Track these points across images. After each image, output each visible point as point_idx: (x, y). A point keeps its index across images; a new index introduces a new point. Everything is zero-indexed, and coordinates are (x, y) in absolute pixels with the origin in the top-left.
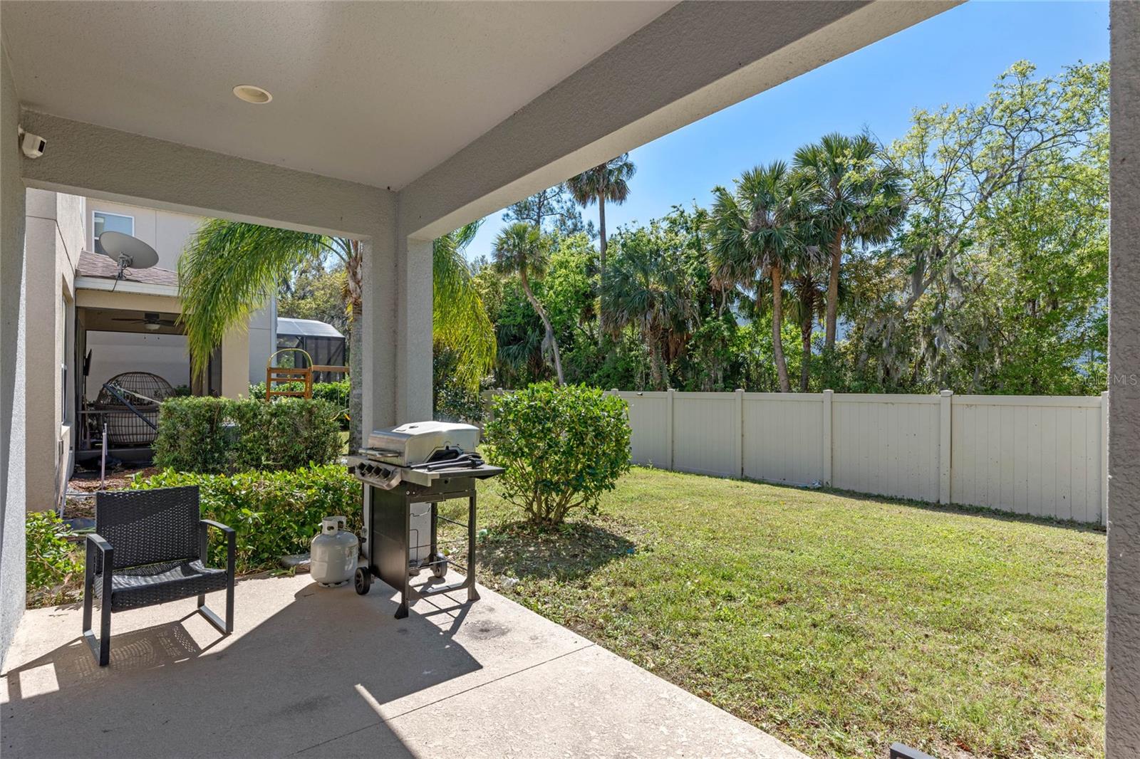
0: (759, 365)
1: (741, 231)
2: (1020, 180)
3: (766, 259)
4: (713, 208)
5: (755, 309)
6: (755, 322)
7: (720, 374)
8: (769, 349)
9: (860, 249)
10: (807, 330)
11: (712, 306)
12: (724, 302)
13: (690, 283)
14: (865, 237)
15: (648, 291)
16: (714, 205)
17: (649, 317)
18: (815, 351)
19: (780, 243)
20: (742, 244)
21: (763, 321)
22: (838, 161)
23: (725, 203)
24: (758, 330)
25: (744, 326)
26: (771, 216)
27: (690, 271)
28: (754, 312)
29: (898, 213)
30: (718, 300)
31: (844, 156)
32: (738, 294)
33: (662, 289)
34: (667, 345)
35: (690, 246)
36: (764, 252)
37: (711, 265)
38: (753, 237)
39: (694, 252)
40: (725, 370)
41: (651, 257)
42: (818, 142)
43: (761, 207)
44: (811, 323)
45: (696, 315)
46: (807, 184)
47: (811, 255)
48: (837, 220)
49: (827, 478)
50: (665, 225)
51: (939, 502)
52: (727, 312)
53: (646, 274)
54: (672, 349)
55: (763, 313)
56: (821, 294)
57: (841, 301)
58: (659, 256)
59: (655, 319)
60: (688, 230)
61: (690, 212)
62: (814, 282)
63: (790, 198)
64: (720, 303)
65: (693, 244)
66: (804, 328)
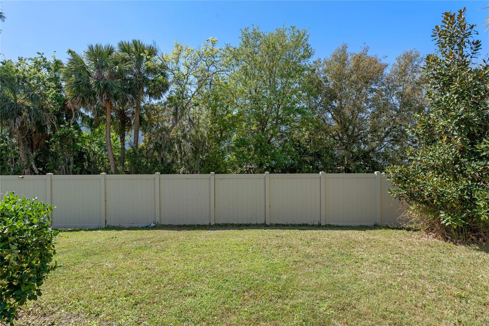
0: (95, 154)
1: (88, 78)
2: (211, 84)
3: (105, 96)
4: (68, 60)
5: (93, 123)
6: (92, 131)
7: (72, 159)
8: (101, 145)
9: (148, 100)
10: (123, 137)
11: (65, 118)
12: (73, 117)
13: (50, 103)
14: (151, 95)
15: (17, 104)
16: (69, 59)
17: (18, 121)
18: (127, 147)
19: (112, 89)
20: (89, 86)
21: (97, 130)
22: (142, 54)
23: (75, 59)
24: (94, 135)
25: (86, 131)
26: (106, 74)
27: (50, 96)
28: (92, 124)
29: (165, 87)
30: (69, 116)
31: (144, 53)
32: (81, 114)
33: (28, 104)
34: (31, 140)
35: (50, 80)
36: (103, 93)
37: (66, 94)
38: (96, 83)
39: (53, 84)
40: (75, 157)
41: (18, 81)
42: (131, 42)
43: (100, 67)
44: (124, 134)
45: (55, 123)
46: (125, 62)
47: (129, 99)
48: (141, 84)
49: (158, 220)
50: (31, 63)
51: (210, 223)
52: (75, 123)
53: (14, 92)
54: (35, 143)
55: (97, 125)
56: (129, 119)
57: (141, 124)
58: (26, 82)
59: (22, 123)
60: (49, 69)
61: (50, 60)
62: (126, 113)
63: (117, 67)
64: (71, 117)
65: (52, 79)
66: (121, 136)
